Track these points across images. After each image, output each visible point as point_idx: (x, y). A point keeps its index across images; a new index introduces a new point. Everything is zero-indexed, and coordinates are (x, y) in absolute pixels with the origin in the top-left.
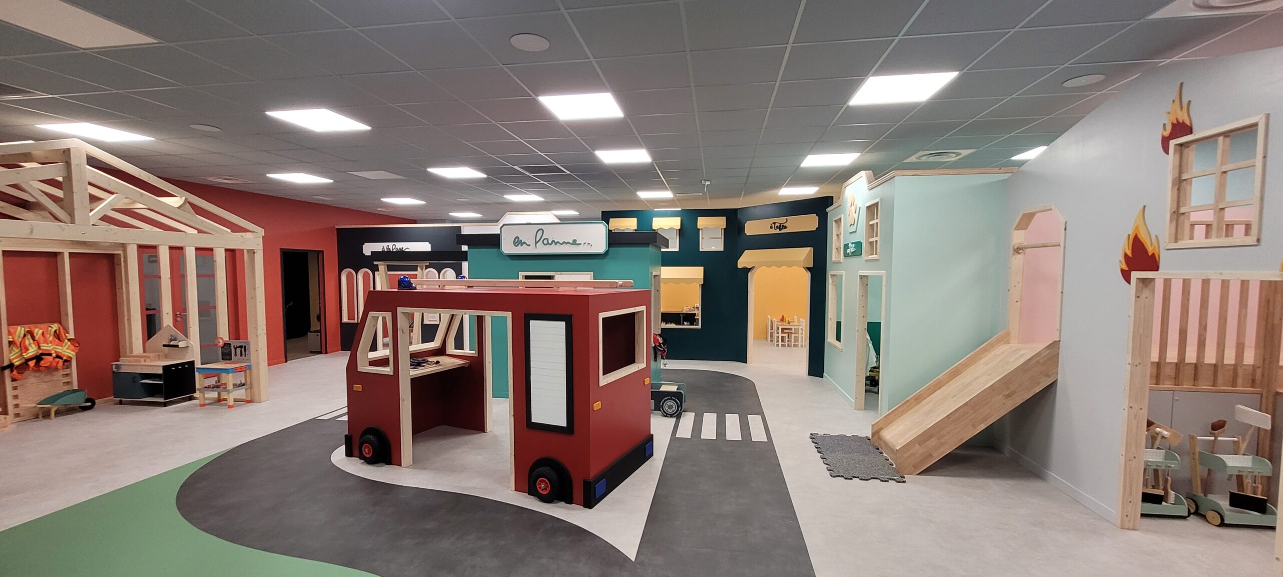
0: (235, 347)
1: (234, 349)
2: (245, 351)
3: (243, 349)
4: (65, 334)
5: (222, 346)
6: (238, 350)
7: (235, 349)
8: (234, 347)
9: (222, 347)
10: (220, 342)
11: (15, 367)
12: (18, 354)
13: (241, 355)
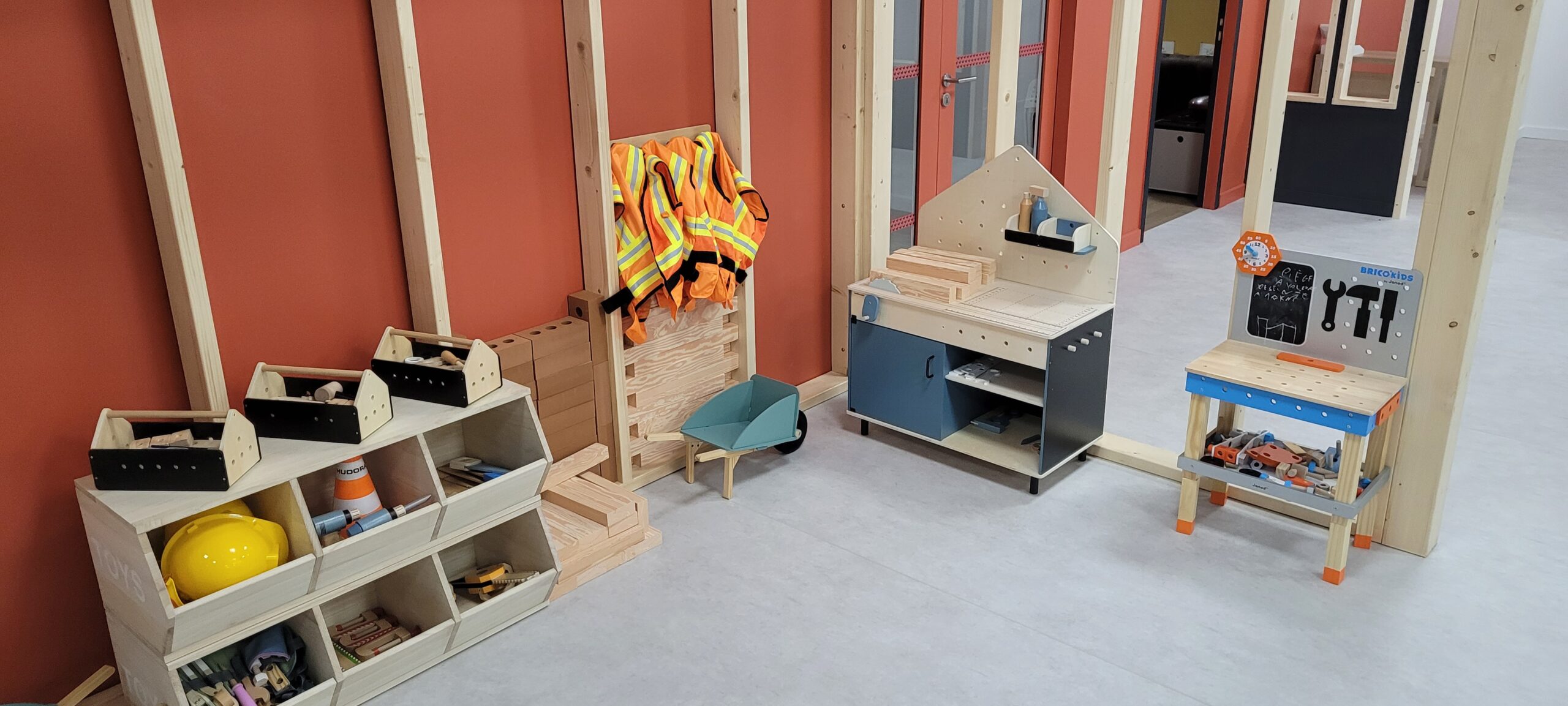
0: (1335, 287)
1: (1325, 298)
2: (1388, 314)
3: (1376, 307)
4: (732, 172)
5: (1264, 272)
6: (1349, 306)
7: (1333, 297)
8: (1327, 285)
9: (1258, 279)
10: (1254, 255)
11: (636, 302)
12: (638, 256)
13: (1361, 330)
